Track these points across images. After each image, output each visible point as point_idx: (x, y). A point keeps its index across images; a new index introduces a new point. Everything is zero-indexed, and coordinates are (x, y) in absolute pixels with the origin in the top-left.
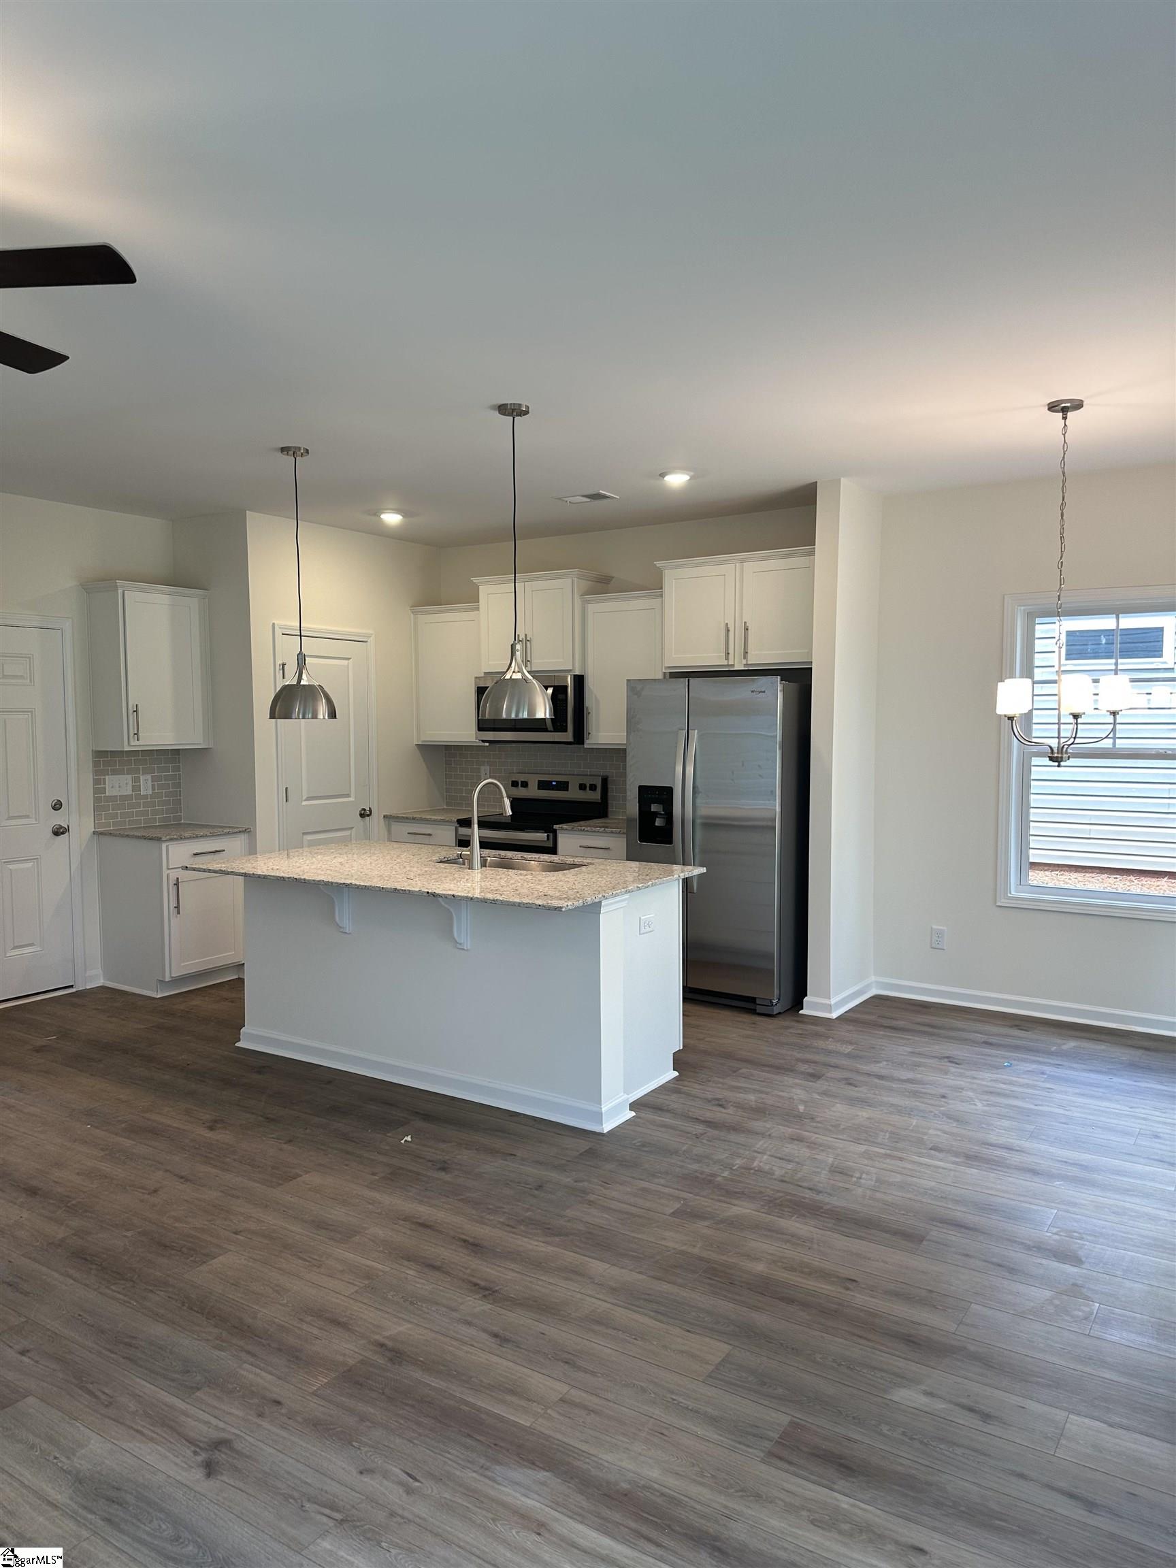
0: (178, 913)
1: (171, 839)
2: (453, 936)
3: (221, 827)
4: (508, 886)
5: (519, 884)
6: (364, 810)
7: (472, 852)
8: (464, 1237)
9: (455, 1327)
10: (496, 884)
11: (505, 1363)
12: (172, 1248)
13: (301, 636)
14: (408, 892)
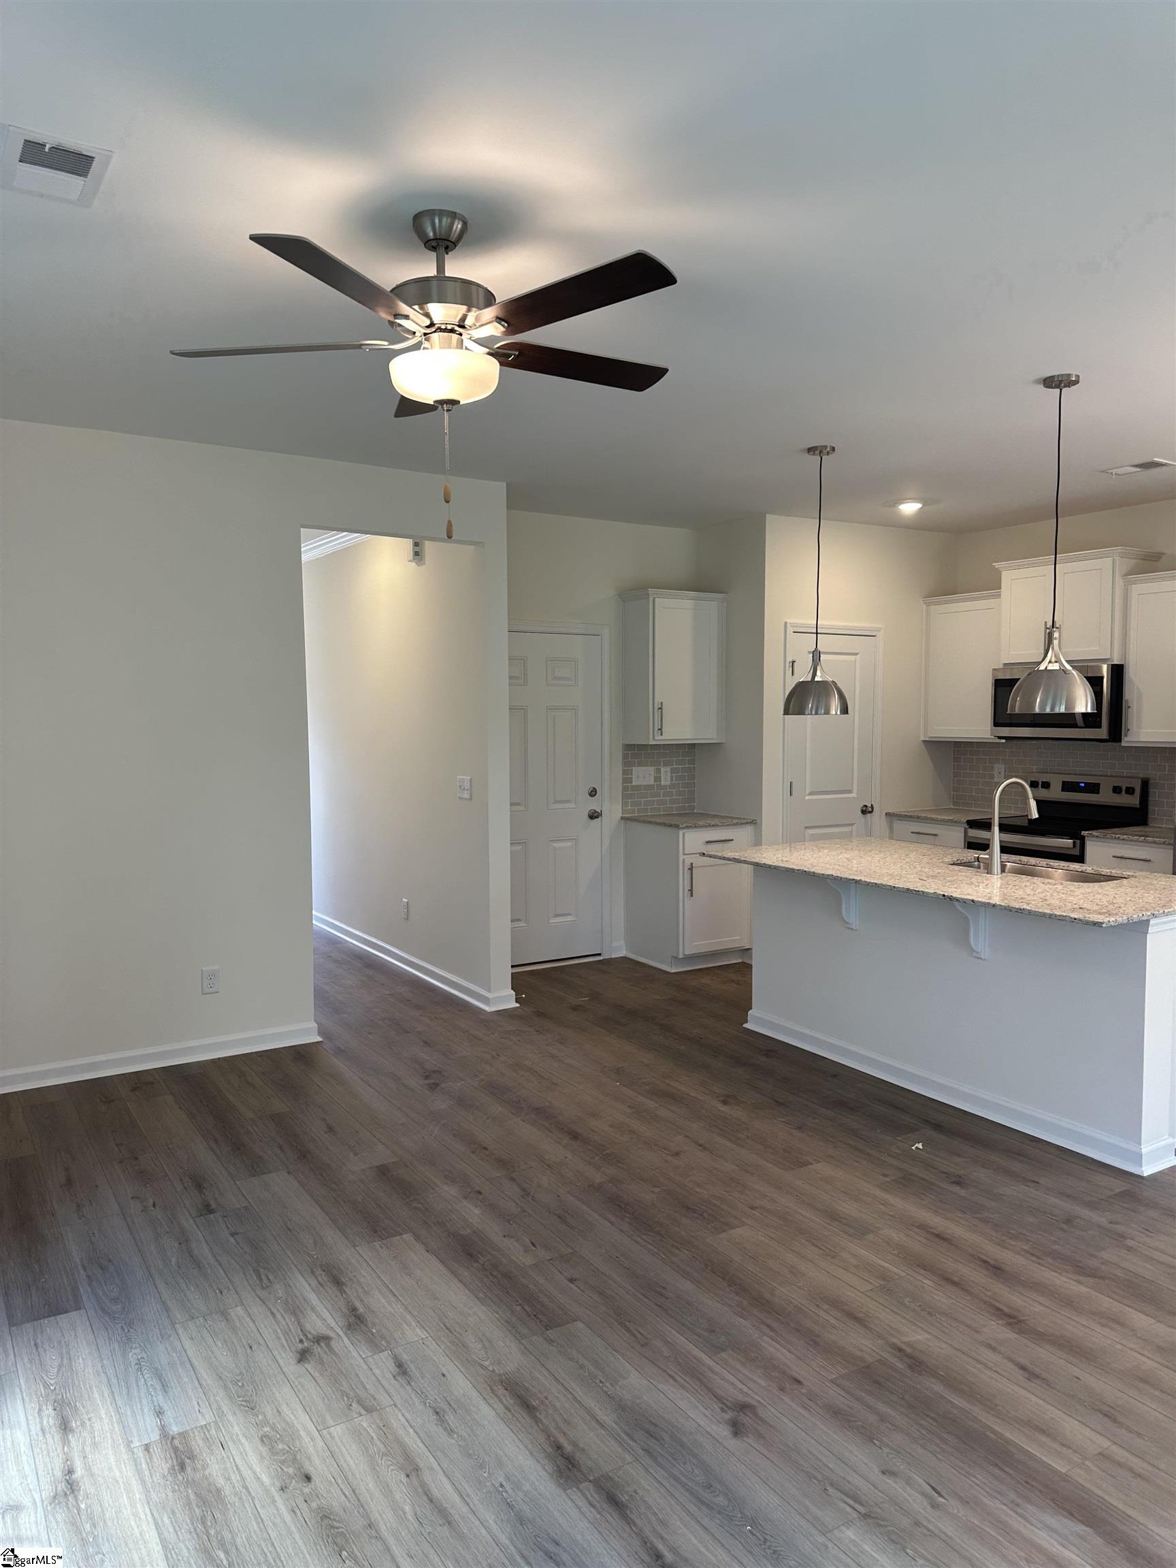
0: (692, 896)
1: (687, 827)
2: (971, 945)
3: (731, 818)
4: (1035, 894)
5: (1048, 894)
6: (866, 806)
7: (991, 855)
8: (984, 1258)
9: (977, 1348)
10: (1021, 892)
11: (1034, 1399)
12: (694, 1211)
13: (817, 633)
14: (921, 893)
